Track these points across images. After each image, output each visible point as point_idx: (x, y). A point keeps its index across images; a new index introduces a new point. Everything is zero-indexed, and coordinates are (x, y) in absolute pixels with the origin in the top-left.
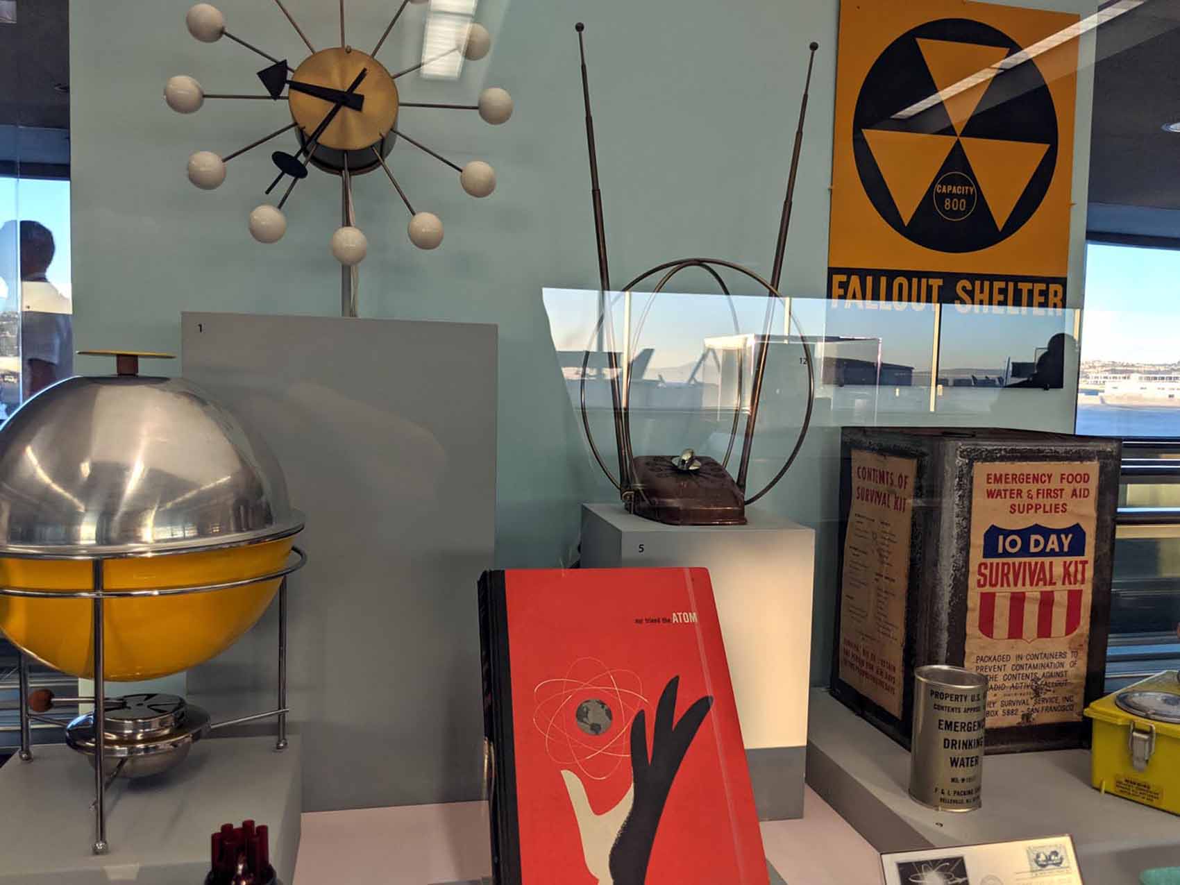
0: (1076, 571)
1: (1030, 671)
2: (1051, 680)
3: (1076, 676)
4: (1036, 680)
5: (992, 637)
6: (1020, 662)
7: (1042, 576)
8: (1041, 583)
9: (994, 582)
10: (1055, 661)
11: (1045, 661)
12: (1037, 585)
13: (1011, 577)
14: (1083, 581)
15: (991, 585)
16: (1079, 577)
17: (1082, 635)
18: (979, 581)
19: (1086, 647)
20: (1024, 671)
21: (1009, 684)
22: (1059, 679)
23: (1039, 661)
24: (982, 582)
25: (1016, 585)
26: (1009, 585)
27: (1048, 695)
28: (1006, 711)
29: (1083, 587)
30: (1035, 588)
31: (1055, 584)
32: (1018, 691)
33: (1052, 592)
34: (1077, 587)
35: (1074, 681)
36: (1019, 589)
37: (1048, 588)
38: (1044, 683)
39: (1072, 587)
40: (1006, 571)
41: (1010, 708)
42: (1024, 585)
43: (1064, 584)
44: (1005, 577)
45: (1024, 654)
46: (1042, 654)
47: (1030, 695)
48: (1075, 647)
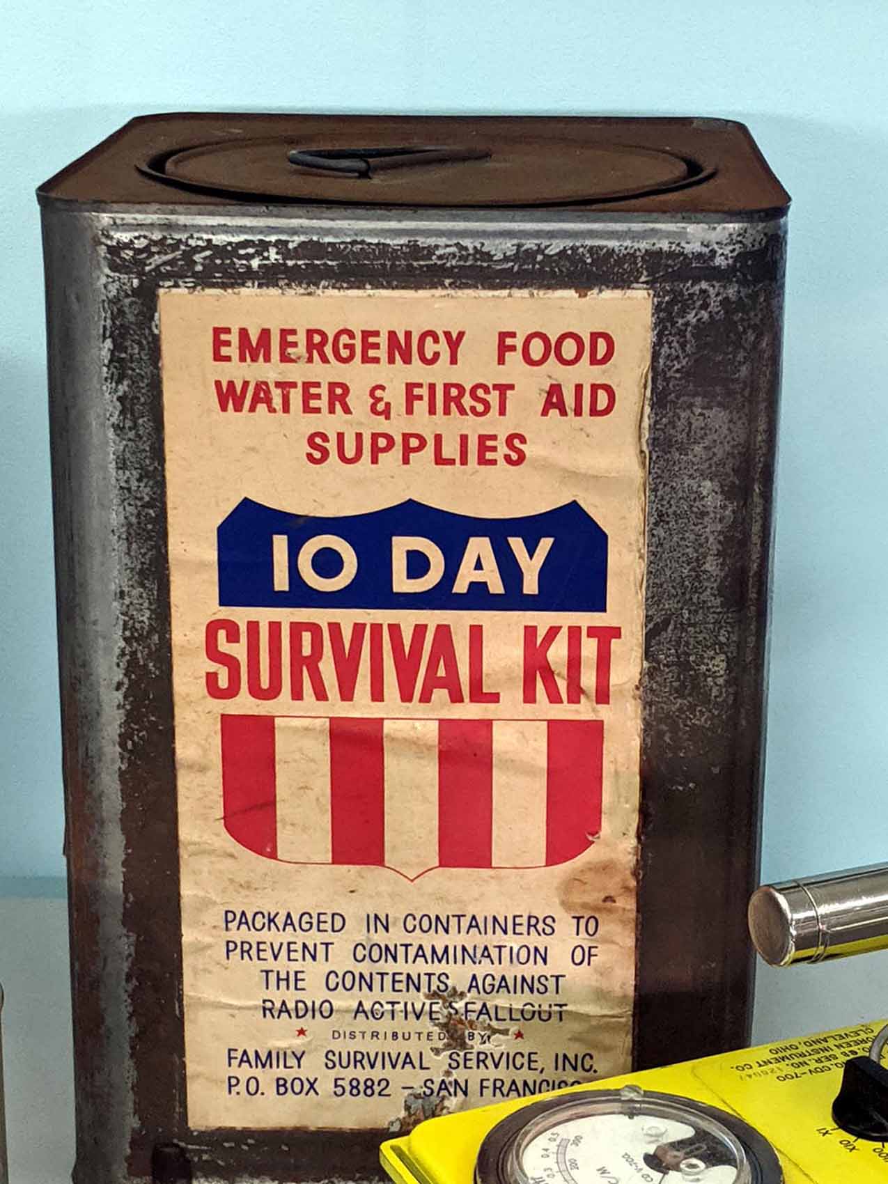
0: (574, 663)
1: (421, 967)
2: (501, 1000)
3: (601, 995)
4: (443, 994)
5: (273, 855)
6: (381, 937)
7: (441, 672)
8: (440, 695)
9: (265, 683)
10: (512, 941)
11: (473, 940)
12: (426, 698)
13: (327, 667)
14: (603, 696)
15: (256, 692)
16: (588, 679)
17: (606, 868)
18: (211, 678)
19: (628, 904)
20: (401, 966)
21: (344, 1001)
22: (535, 998)
23: (455, 939)
24: (223, 682)
25: (347, 693)
26: (321, 695)
27: (498, 1045)
28: (346, 1084)
29: (604, 713)
30: (416, 707)
31: (494, 698)
32: (385, 1025)
33: (488, 724)
34: (584, 711)
35: (592, 1009)
36: (361, 707)
37: (469, 711)
38: (478, 1007)
39: (565, 712)
40: (307, 651)
41: (362, 1074)
42: (377, 694)
43: (529, 697)
44: (305, 669)
45: (397, 913)
46: (462, 918)
47: (428, 1039)
48: (588, 903)
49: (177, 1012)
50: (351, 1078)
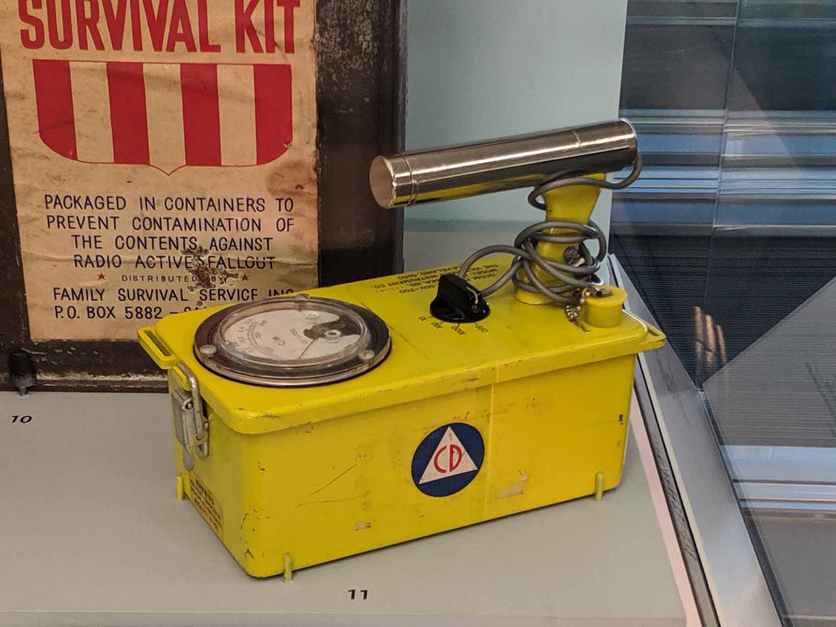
0: (269, 24)
1: (177, 233)
2: (232, 255)
3: (296, 251)
4: (195, 251)
5: (75, 157)
6: (149, 213)
7: (180, 30)
8: (180, 46)
9: (61, 37)
10: (237, 216)
11: (210, 215)
12: (171, 48)
13: (103, 26)
14: (289, 47)
15: (55, 43)
16: (280, 36)
17: (296, 166)
18: (25, 34)
19: (312, 190)
20: (165, 233)
21: (128, 256)
22: (254, 253)
23: (199, 214)
24: (33, 37)
25: (117, 45)
26: (100, 46)
27: (231, 285)
28: (133, 310)
29: (290, 59)
30: (164, 54)
31: (217, 48)
32: (156, 272)
33: (214, 66)
34: (277, 58)
35: (292, 260)
36: (127, 55)
37: (200, 57)
38: (217, 259)
39: (265, 58)
40: (88, 15)
41: (144, 304)
42: (138, 46)
43: (241, 48)
44: (87, 28)
45: (160, 197)
46: (203, 200)
47: (185, 281)
48: (285, 190)
49: (18, 263)
50: (136, 307)
